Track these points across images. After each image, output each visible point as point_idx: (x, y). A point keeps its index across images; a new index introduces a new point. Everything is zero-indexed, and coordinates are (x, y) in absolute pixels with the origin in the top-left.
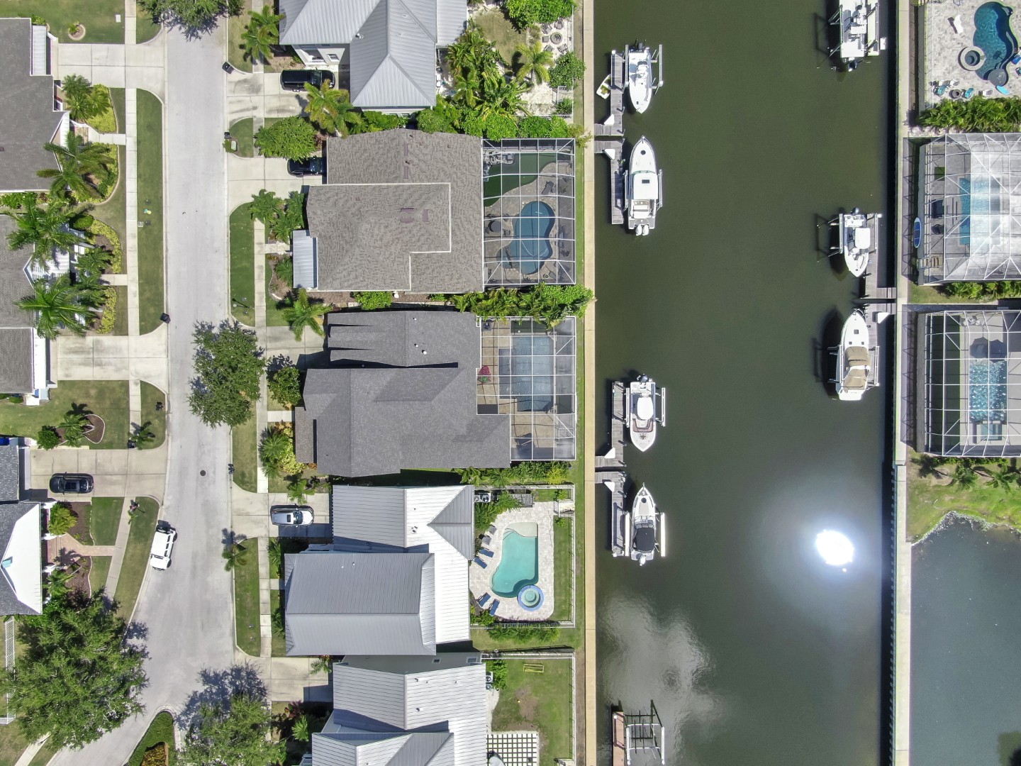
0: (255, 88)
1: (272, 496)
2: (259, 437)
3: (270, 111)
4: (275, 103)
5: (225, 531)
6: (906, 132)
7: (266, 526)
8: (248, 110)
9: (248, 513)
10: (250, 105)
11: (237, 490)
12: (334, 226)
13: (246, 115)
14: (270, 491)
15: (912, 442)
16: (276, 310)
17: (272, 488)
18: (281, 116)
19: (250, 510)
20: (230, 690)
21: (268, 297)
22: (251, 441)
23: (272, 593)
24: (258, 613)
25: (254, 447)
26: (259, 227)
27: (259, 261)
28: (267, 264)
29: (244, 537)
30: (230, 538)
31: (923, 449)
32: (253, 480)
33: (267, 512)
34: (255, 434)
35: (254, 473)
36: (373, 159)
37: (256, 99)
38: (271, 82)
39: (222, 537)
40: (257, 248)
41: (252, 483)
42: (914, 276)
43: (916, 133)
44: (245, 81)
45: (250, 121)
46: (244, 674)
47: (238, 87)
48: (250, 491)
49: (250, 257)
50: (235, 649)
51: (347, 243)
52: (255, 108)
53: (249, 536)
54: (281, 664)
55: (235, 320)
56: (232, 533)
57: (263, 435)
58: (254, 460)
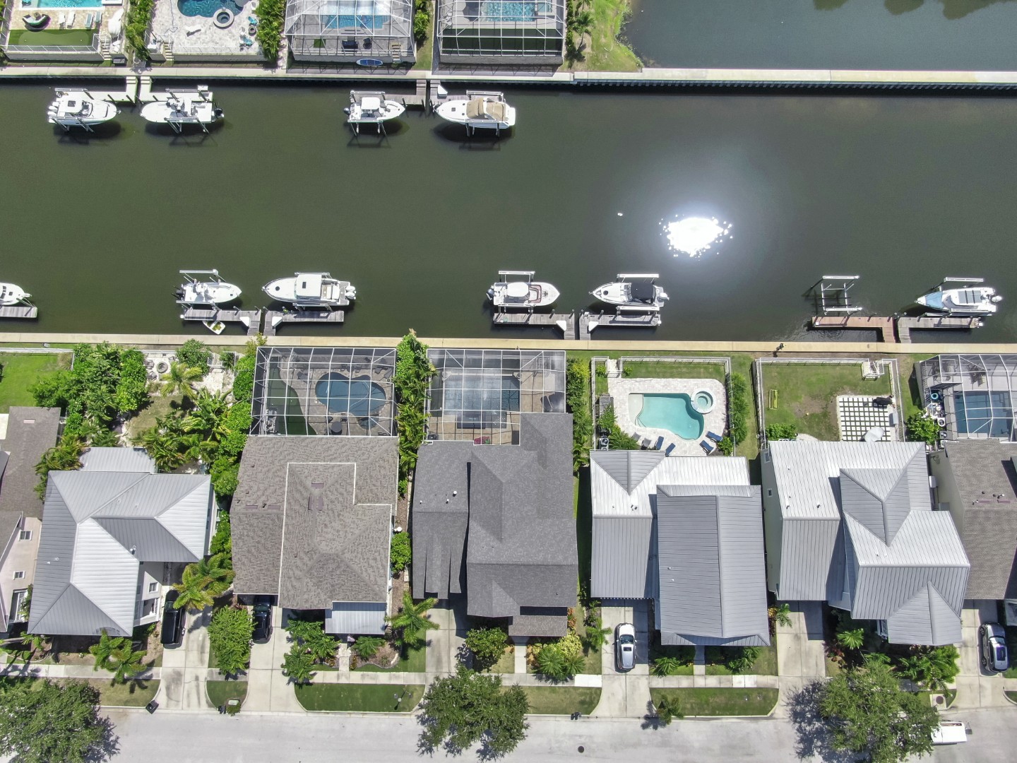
0: (177, 678)
1: (605, 670)
2: (542, 684)
3: (202, 661)
4: (194, 656)
5: (644, 726)
6: (281, 72)
7: (638, 678)
8: (198, 686)
9: (623, 698)
10: (194, 683)
11: (598, 711)
12: (321, 582)
13: (203, 688)
14: (600, 673)
15: (554, 67)
16: (409, 660)
17: (597, 670)
18: (207, 650)
19: (620, 696)
20: (818, 725)
21: (395, 669)
22: (547, 693)
23: (709, 673)
24: (731, 690)
25: (553, 690)
26: (322, 677)
27: (356, 678)
28: (361, 669)
29: (650, 704)
30: (653, 721)
31: (558, 57)
32: (588, 691)
33: (622, 676)
34: (539, 688)
35: (580, 690)
36: (258, 542)
37: (188, 677)
38: (172, 659)
39: (650, 730)
40: (343, 681)
41: (591, 693)
42: (407, 65)
43: (283, 63)
44: (168, 688)
45: (211, 685)
46: (798, 708)
47: (173, 697)
48: (599, 695)
49: (351, 688)
50: (771, 718)
51: (338, 567)
52: (197, 678)
53: (648, 698)
54: (785, 665)
55: (417, 707)
56: (646, 717)
57: (540, 679)
58: (566, 690)
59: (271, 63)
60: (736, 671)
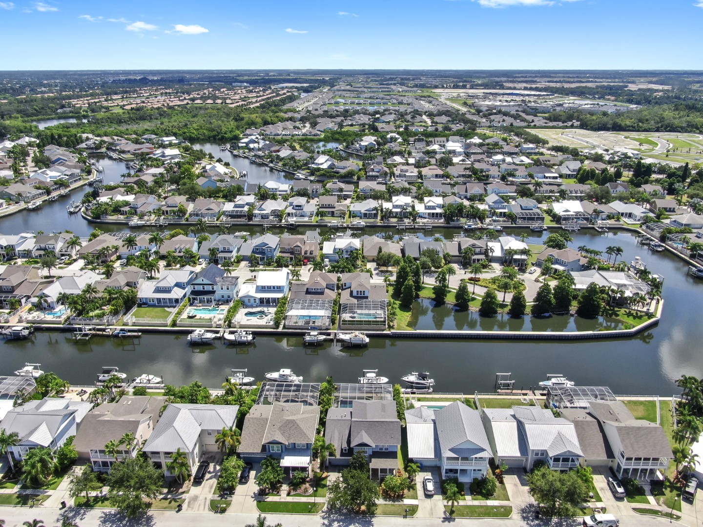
0: (195, 498)
1: (419, 498)
2: (387, 503)
3: (210, 492)
4: (207, 489)
5: (443, 522)
6: (280, 329)
7: (437, 501)
8: (205, 502)
10: (203, 501)
11: (417, 515)
13: (208, 502)
14: (417, 498)
15: (383, 330)
16: (318, 492)
17: (415, 497)
18: (214, 487)
19: (429, 508)
20: (537, 522)
21: (310, 496)
22: (390, 506)
23: (473, 499)
24: (487, 506)
25: (393, 505)
26: (270, 499)
27: (290, 499)
28: (292, 496)
29: (445, 512)
30: (446, 519)
31: (385, 327)
33: (429, 500)
34: (385, 504)
37: (201, 498)
38: (195, 491)
39: (447, 523)
40: (283, 500)
41: (413, 507)
42: (327, 329)
43: (281, 326)
44: (189, 503)
45: (212, 502)
46: (525, 515)
47: (191, 506)
48: (417, 508)
49: (286, 504)
50: (511, 518)
52: (206, 499)
53: (443, 509)
54: (512, 496)
55: (320, 512)
56: (444, 518)
57: (386, 501)
58: (400, 505)
59: (277, 327)
60: (487, 499)
